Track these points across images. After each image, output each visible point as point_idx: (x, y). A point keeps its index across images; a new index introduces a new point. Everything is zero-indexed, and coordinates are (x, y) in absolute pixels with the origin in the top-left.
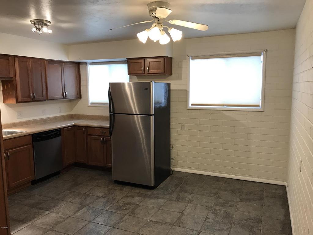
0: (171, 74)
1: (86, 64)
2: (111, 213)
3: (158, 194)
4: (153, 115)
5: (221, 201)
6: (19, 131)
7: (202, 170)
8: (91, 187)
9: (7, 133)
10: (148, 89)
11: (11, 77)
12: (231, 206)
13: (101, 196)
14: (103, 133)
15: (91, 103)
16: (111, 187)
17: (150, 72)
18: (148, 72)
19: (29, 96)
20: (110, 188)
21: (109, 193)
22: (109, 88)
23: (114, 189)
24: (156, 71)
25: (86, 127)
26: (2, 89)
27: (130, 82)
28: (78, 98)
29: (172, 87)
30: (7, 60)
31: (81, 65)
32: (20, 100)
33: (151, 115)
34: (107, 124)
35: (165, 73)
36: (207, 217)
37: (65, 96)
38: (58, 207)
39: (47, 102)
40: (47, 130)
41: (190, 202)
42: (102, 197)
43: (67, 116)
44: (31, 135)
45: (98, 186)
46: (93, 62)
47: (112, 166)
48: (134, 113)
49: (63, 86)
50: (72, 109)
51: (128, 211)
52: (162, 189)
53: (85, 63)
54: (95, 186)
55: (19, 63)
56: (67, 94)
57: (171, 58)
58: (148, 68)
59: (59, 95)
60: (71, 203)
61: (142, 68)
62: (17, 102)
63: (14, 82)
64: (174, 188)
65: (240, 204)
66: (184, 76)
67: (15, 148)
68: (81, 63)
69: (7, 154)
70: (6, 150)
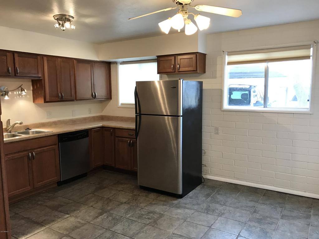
0: (204, 72)
1: (117, 63)
2: (132, 222)
3: (186, 204)
4: (181, 116)
5: (257, 216)
7: (238, 179)
8: (116, 192)
9: (35, 133)
10: (176, 87)
11: (40, 76)
12: (269, 223)
13: (124, 202)
14: (130, 135)
15: (121, 104)
16: (136, 192)
17: (181, 70)
18: (179, 70)
19: (58, 96)
21: (133, 200)
22: (136, 87)
23: (139, 195)
24: (187, 69)
25: (114, 129)
26: (32, 88)
27: (160, 80)
28: (108, 98)
29: (205, 87)
30: (36, 59)
31: (111, 65)
32: (48, 100)
33: (179, 116)
34: (133, 126)
35: (197, 70)
36: (239, 234)
37: (94, 96)
38: (79, 211)
39: (75, 102)
40: (74, 131)
41: (221, 215)
42: (125, 203)
43: (97, 117)
44: (57, 135)
45: (122, 191)
46: (124, 62)
47: (137, 169)
48: (165, 114)
49: (93, 86)
50: (102, 110)
51: (151, 221)
52: (191, 198)
53: (116, 63)
54: (120, 191)
55: (47, 62)
56: (96, 94)
57: (204, 55)
58: (178, 66)
59: (89, 96)
60: (92, 208)
61: (172, 66)
62: (45, 102)
63: (43, 81)
64: (204, 198)
65: (281, 222)
66: (218, 74)
67: (40, 148)
68: (111, 63)
69: (32, 154)
70: (31, 150)
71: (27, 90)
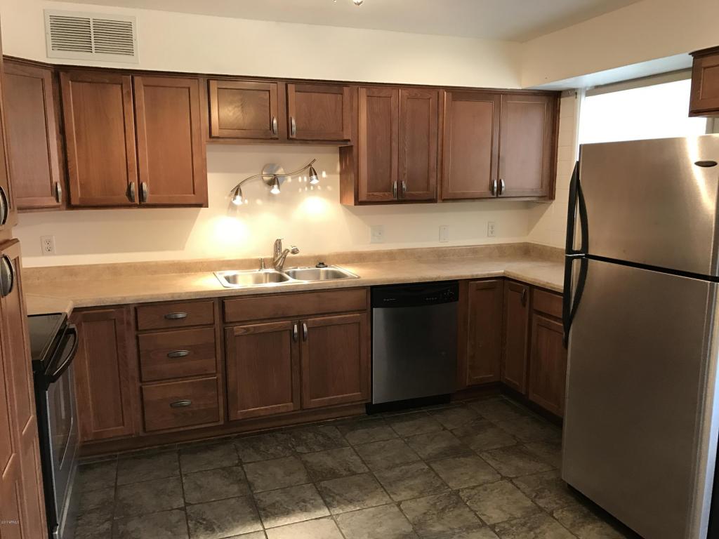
1: (576, 93)
6: (354, 273)
8: (489, 478)
11: (346, 138)
13: (492, 522)
19: (389, 188)
20: (541, 503)
21: (524, 525)
22: (578, 162)
23: (551, 514)
25: (532, 288)
26: (338, 169)
28: (545, 197)
30: (340, 95)
31: (562, 99)
32: (363, 197)
37: (495, 190)
38: (358, 508)
39: (439, 205)
40: (415, 282)
42: (493, 527)
43: (511, 246)
44: (369, 288)
45: (511, 480)
46: (597, 87)
49: (496, 162)
50: (529, 230)
53: (573, 92)
54: (503, 478)
55: (368, 101)
56: (503, 185)
59: (483, 188)
62: (358, 202)
63: (355, 150)
67: (323, 314)
68: (562, 94)
69: (301, 328)
70: (300, 318)
71: (327, 173)
